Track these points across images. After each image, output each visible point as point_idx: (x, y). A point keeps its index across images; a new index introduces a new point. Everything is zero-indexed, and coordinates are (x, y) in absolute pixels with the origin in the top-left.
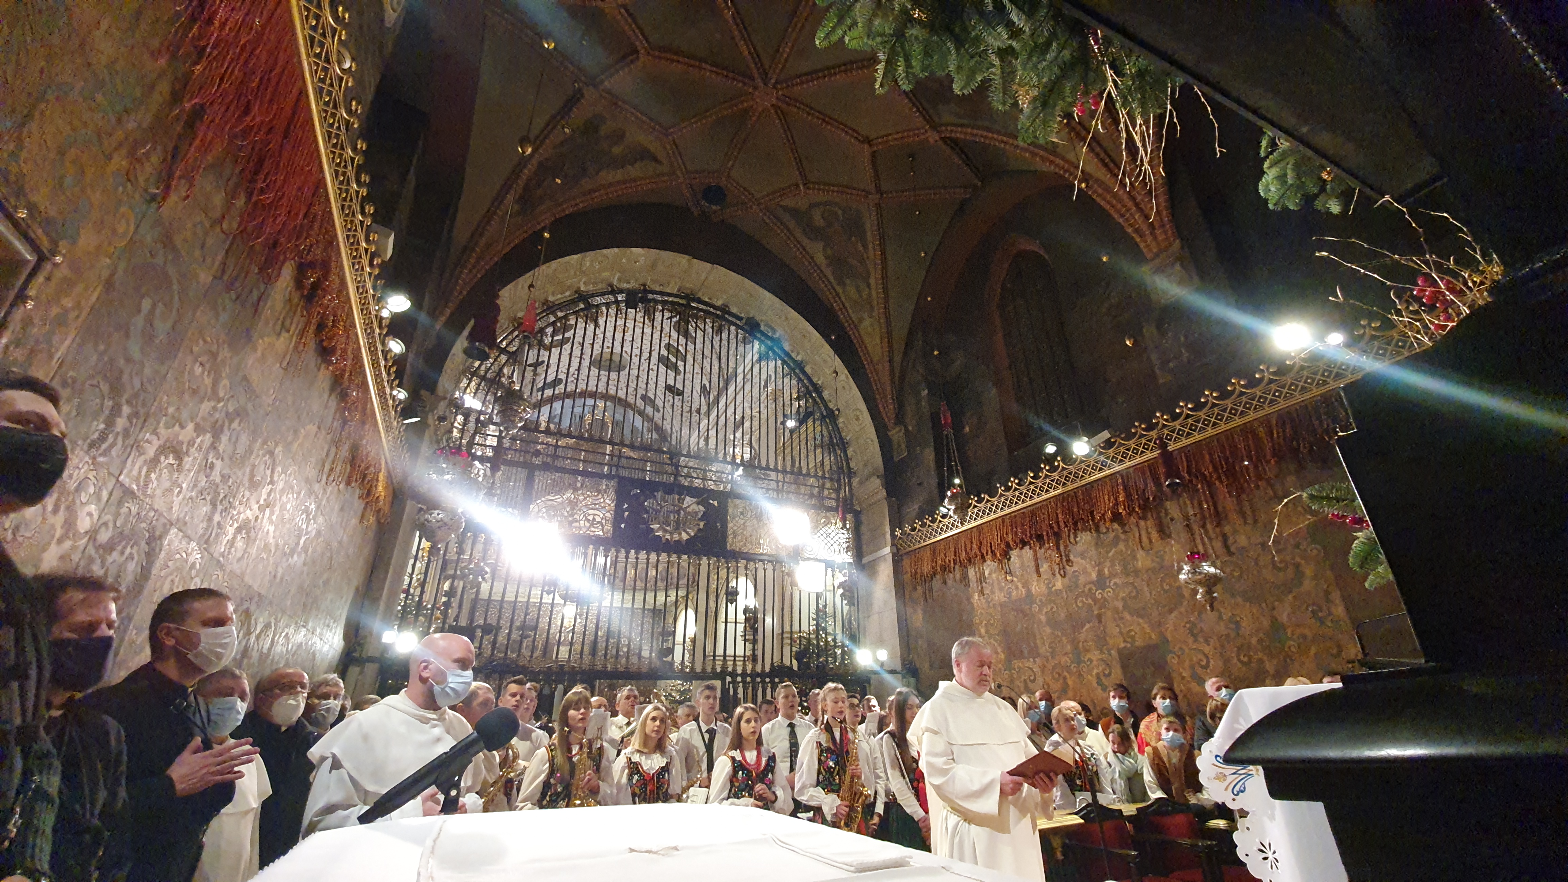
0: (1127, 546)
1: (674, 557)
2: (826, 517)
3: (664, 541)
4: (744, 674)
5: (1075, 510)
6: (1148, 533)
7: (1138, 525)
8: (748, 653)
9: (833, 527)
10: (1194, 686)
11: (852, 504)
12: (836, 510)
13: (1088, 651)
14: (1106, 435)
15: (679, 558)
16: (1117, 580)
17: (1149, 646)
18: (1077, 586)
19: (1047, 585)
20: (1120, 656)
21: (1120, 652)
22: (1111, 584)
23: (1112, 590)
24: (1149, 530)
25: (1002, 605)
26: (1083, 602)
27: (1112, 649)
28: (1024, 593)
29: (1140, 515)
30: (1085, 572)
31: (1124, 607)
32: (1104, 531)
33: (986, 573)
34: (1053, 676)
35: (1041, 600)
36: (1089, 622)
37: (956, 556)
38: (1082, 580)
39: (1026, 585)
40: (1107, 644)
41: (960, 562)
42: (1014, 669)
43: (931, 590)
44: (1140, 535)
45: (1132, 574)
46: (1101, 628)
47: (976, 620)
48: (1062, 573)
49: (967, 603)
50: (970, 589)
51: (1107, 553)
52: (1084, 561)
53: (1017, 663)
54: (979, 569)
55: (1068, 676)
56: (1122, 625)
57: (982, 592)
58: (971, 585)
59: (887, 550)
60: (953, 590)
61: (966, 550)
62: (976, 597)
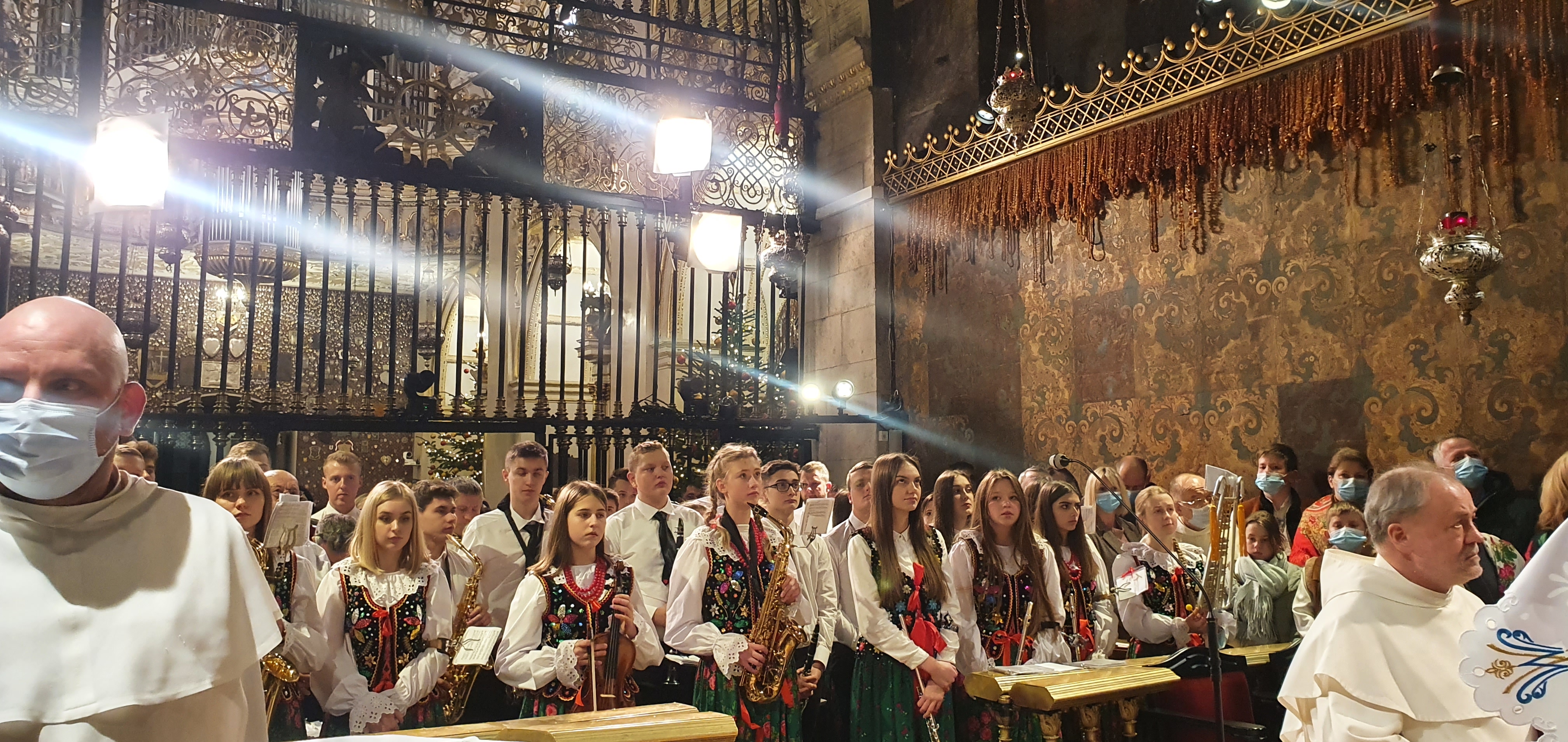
0: (1330, 197)
1: (431, 194)
2: (748, 122)
3: (407, 160)
4: (581, 422)
5: (1244, 122)
6: (1374, 174)
7: (1357, 158)
8: (590, 379)
9: (761, 145)
11: (801, 99)
12: (766, 108)
15: (442, 196)
16: (1300, 262)
17: (1335, 382)
18: (1225, 271)
19: (1168, 267)
20: (1280, 398)
21: (1283, 391)
22: (1288, 269)
23: (1289, 280)
24: (1378, 167)
25: (1077, 303)
26: (1228, 300)
27: (1268, 386)
28: (1121, 280)
29: (1367, 137)
30: (1243, 244)
31: (1304, 311)
32: (1293, 166)
33: (1055, 241)
34: (1154, 431)
35: (1152, 296)
36: (1235, 338)
37: (999, 207)
38: (1235, 259)
39: (1128, 267)
40: (1260, 377)
41: (1007, 218)
42: (1086, 418)
43: (944, 272)
44: (1358, 177)
45: (1330, 251)
46: (1256, 349)
47: (1026, 329)
48: (1199, 245)
49: (1010, 299)
50: (1020, 272)
51: (1292, 209)
52: (1244, 224)
53: (1092, 408)
54: (1042, 234)
55: (1182, 432)
56: (1293, 345)
57: (1041, 279)
58: (1023, 265)
60: (987, 273)
61: (1020, 197)
62: (1030, 286)
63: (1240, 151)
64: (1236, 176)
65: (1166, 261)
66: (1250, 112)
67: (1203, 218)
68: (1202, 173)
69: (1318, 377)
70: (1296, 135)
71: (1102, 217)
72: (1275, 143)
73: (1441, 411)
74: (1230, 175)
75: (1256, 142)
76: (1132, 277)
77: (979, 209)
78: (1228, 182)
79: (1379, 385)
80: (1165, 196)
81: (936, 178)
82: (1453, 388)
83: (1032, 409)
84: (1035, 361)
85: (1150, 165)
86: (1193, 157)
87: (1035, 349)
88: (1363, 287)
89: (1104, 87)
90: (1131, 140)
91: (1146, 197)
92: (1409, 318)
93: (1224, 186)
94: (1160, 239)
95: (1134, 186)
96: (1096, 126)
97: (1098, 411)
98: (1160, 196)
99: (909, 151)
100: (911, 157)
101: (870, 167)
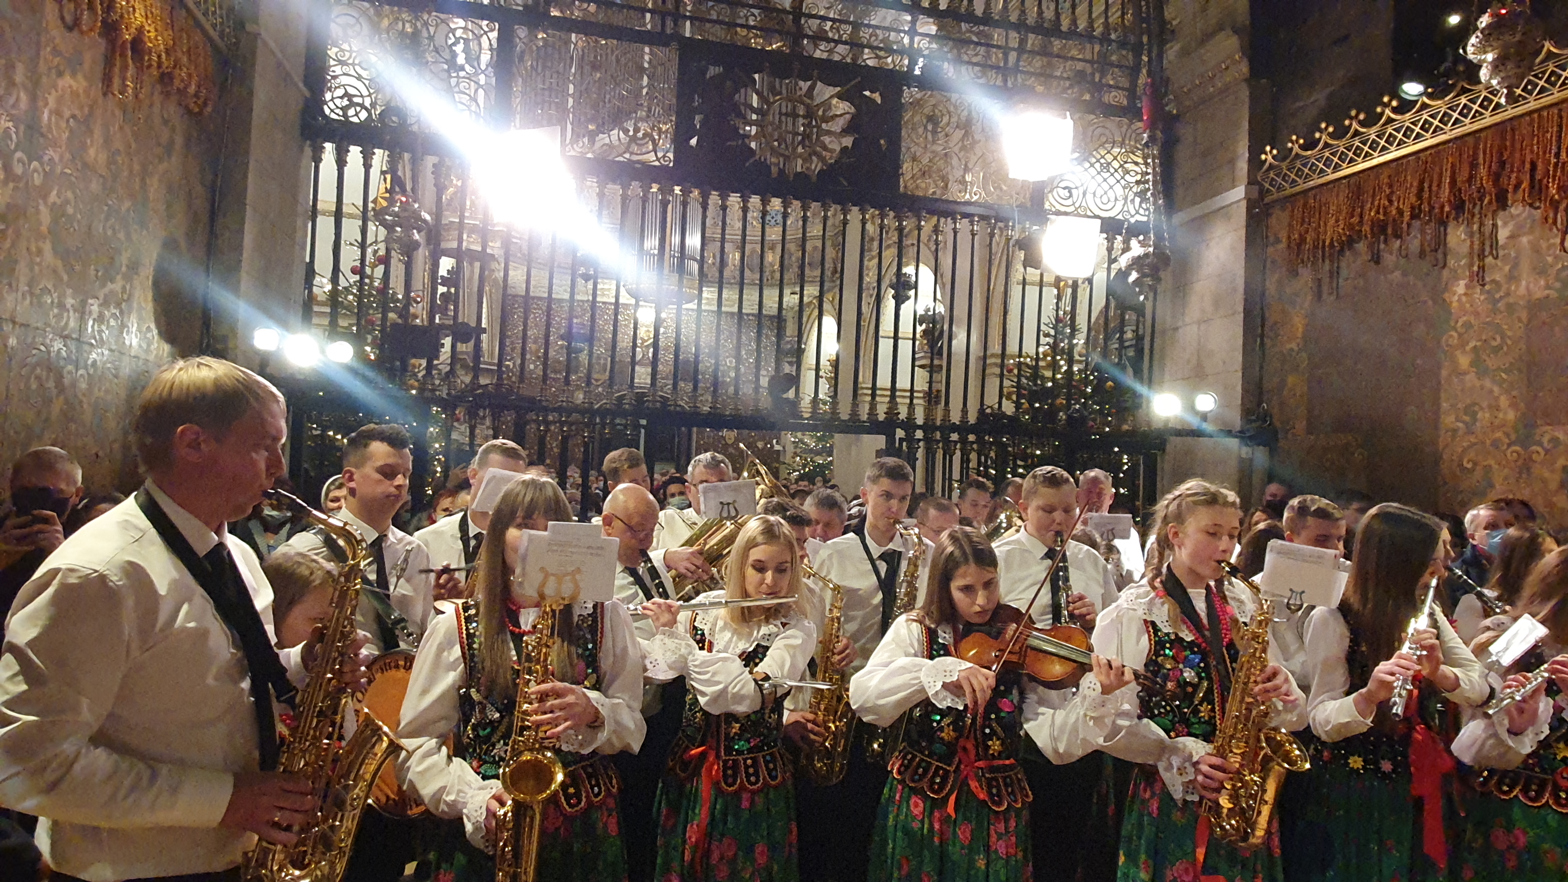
3: (774, 172)
4: (929, 426)
25: (1536, 306)
33: (1504, 233)
37: (1419, 196)
41: (1432, 208)
42: (1540, 444)
43: (1334, 274)
47: (1451, 338)
49: (1430, 303)
50: (1445, 273)
53: (1552, 432)
54: (1483, 225)
57: (1479, 276)
58: (1451, 262)
59: (1238, 193)
60: (1397, 274)
61: (1453, 182)
62: (1460, 287)
77: (1391, 202)
81: (1329, 171)
83: (1455, 431)
84: (1465, 373)
87: (1464, 361)
99: (1295, 144)
100: (1296, 148)
101: (1243, 166)
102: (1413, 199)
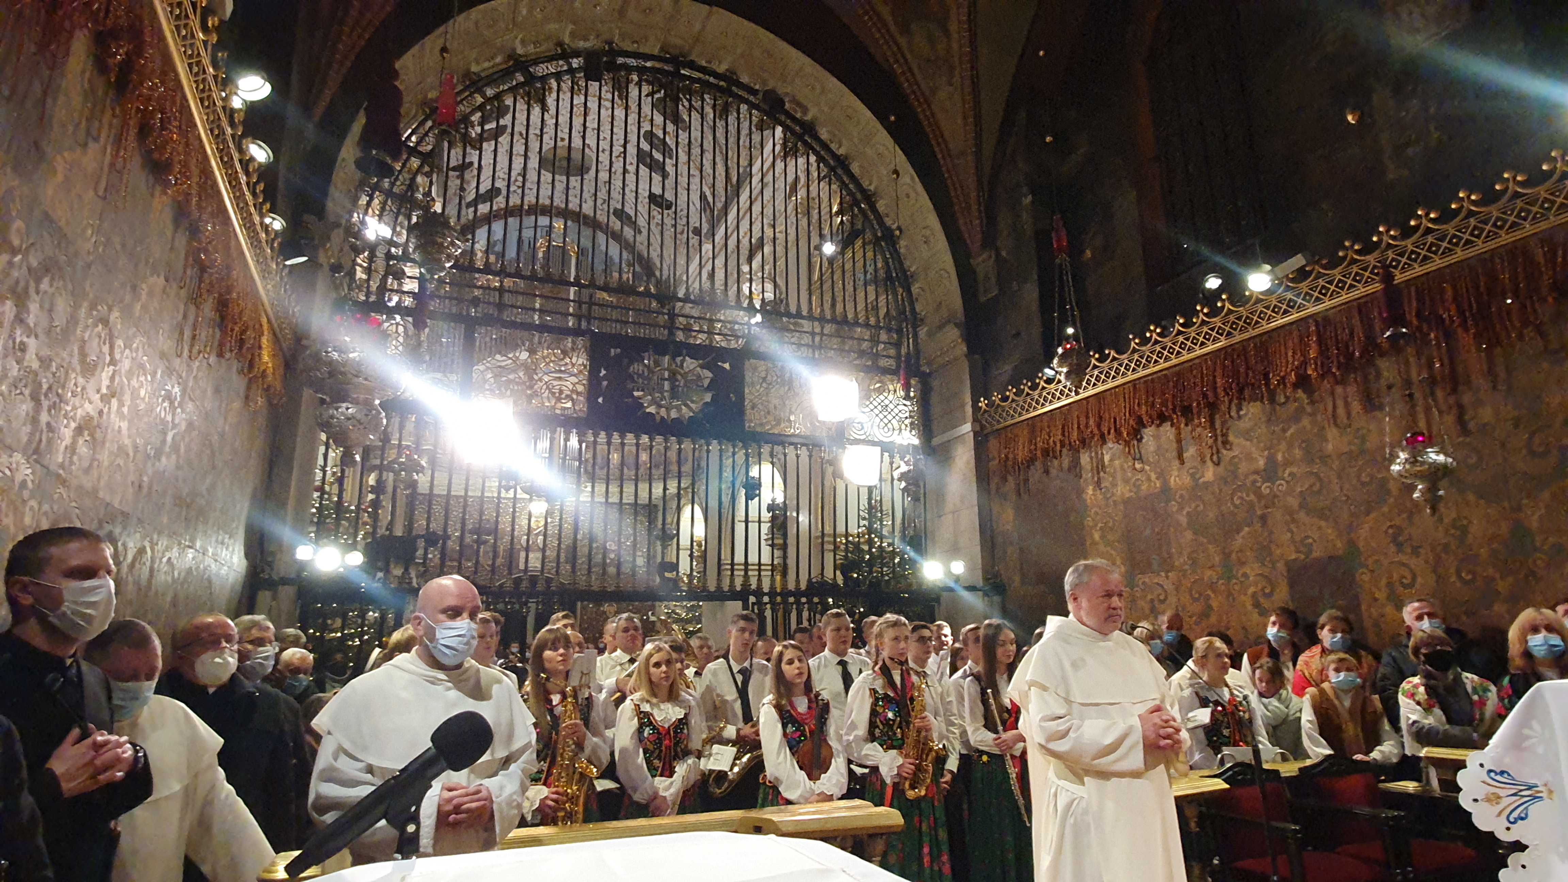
0: (1313, 422)
2: (881, 382)
3: (658, 419)
4: (772, 593)
5: (1242, 370)
6: (1347, 405)
7: (1333, 393)
9: (891, 396)
10: (1389, 609)
11: (918, 365)
12: (895, 372)
13: (1243, 564)
14: (1298, 261)
16: (1295, 470)
17: (1331, 558)
18: (1236, 477)
19: (1192, 475)
20: (1289, 571)
21: (1289, 565)
22: (1286, 475)
23: (1287, 482)
24: (1349, 400)
25: (1127, 502)
26: (1242, 498)
27: (1278, 561)
28: (1158, 485)
29: (1339, 378)
30: (1249, 458)
31: (1301, 506)
32: (1283, 400)
33: (1107, 458)
34: (1191, 595)
35: (1182, 496)
36: (1249, 526)
37: (1063, 435)
38: (1243, 467)
39: (1161, 475)
40: (1270, 554)
41: (1070, 444)
42: (1138, 586)
43: (1026, 481)
44: (1335, 407)
45: (1318, 461)
46: (1266, 534)
47: (1089, 521)
48: (1215, 458)
49: (1076, 500)
50: (1082, 481)
51: (1284, 430)
52: (1248, 443)
53: (1142, 579)
54: (1097, 453)
55: (1212, 595)
56: (1295, 530)
57: (1098, 484)
58: (1084, 476)
59: (967, 427)
60: (1058, 481)
61: (1079, 427)
62: (1090, 491)
63: (1241, 391)
64: (1239, 409)
65: (1191, 471)
66: (1247, 364)
67: (1216, 440)
68: (1213, 407)
69: (1317, 553)
70: (1283, 378)
71: (1140, 440)
72: (1267, 385)
73: (1419, 580)
74: (1234, 408)
75: (1253, 385)
76: (1165, 483)
77: (1049, 437)
78: (1233, 413)
79: (1366, 559)
80: (1186, 425)
81: (1017, 415)
82: (1426, 562)
84: (1098, 544)
85: (1173, 404)
86: (1205, 396)
87: (1097, 536)
88: (1347, 486)
89: (1135, 351)
90: (1158, 386)
91: (1172, 426)
92: (1385, 509)
93: (1231, 417)
94: (1185, 455)
95: (1162, 418)
96: (1131, 377)
97: (1147, 580)
98: (1182, 425)
99: (996, 398)
100: (998, 401)
101: (969, 410)
102: (1060, 437)
